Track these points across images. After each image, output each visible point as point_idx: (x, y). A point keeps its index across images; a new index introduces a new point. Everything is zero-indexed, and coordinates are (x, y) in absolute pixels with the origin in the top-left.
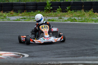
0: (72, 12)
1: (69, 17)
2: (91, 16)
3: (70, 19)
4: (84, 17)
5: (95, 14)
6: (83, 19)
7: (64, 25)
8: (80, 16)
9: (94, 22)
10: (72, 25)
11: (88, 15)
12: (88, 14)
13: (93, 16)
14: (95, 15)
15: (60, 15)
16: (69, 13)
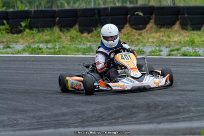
0: (33, 33)
1: (27, 44)
2: (75, 39)
3: (29, 47)
4: (59, 43)
5: (84, 37)
6: (57, 47)
7: (15, 62)
8: (51, 40)
9: (80, 53)
10: (33, 61)
11: (69, 38)
12: (67, 36)
13: (78, 41)
14: (84, 39)
15: (6, 40)
16: (27, 35)
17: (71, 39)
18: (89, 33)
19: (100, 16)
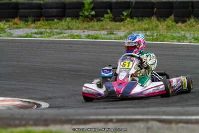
0: (133, 22)
1: (128, 31)
2: (170, 28)
4: (156, 31)
5: (179, 26)
6: (155, 34)
7: (118, 47)
8: (149, 28)
9: (175, 41)
11: (165, 27)
12: (164, 25)
13: (174, 30)
14: (178, 28)
15: (109, 27)
16: (128, 24)
17: (167, 28)
18: (183, 23)
19: (193, 8)
